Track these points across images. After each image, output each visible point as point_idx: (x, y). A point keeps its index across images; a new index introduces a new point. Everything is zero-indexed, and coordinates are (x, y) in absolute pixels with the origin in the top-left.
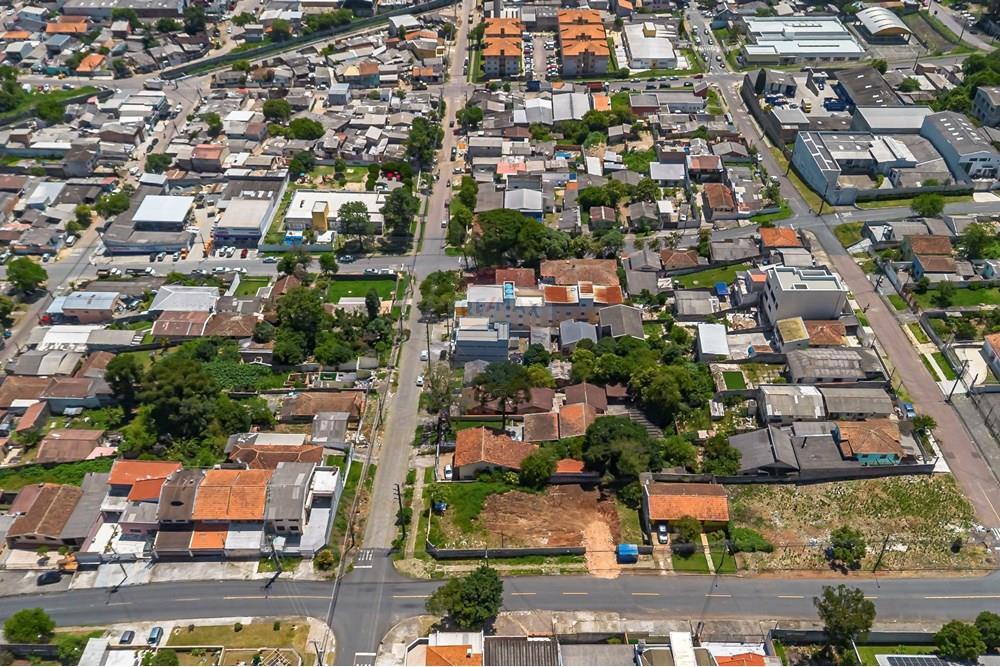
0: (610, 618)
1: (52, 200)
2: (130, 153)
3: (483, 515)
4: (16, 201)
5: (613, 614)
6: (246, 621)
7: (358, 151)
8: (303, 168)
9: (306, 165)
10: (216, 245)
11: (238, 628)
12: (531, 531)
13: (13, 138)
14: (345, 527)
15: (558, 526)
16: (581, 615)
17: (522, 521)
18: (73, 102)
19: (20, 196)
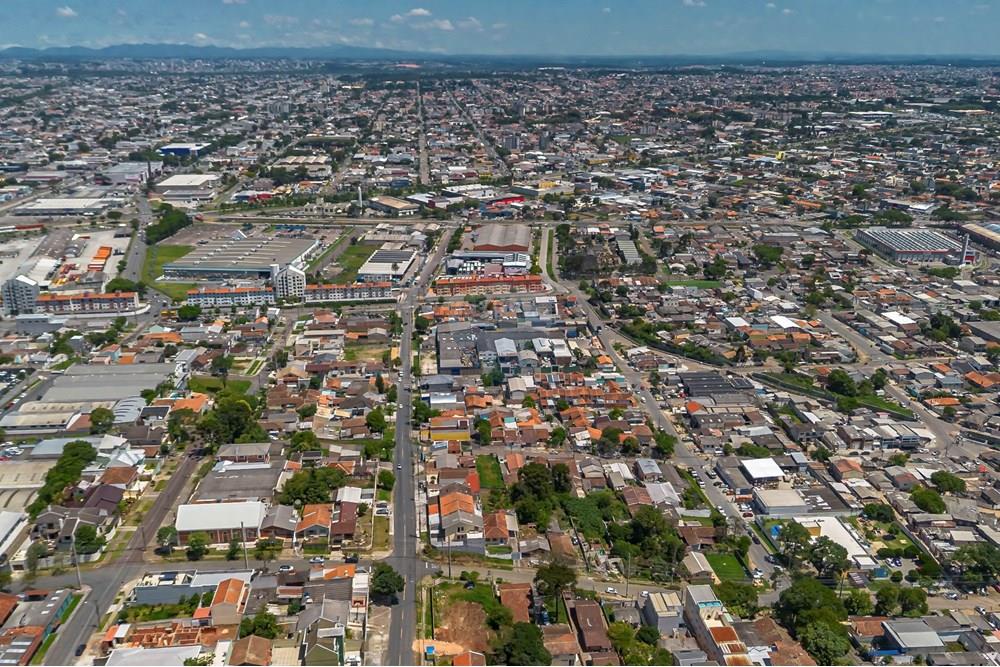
0: (383, 647)
1: (751, 435)
2: (837, 446)
3: (466, 603)
4: (740, 424)
5: (386, 649)
6: (392, 533)
7: (936, 538)
8: (875, 515)
9: (879, 515)
10: (747, 502)
11: (387, 531)
12: (453, 623)
13: (806, 404)
14: (455, 556)
15: (458, 632)
16: (386, 637)
17: (462, 619)
18: (868, 407)
19: (746, 424)
